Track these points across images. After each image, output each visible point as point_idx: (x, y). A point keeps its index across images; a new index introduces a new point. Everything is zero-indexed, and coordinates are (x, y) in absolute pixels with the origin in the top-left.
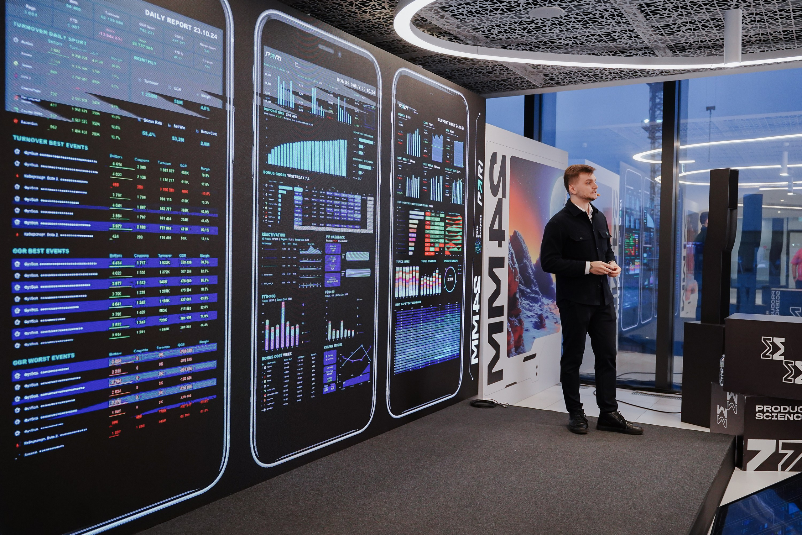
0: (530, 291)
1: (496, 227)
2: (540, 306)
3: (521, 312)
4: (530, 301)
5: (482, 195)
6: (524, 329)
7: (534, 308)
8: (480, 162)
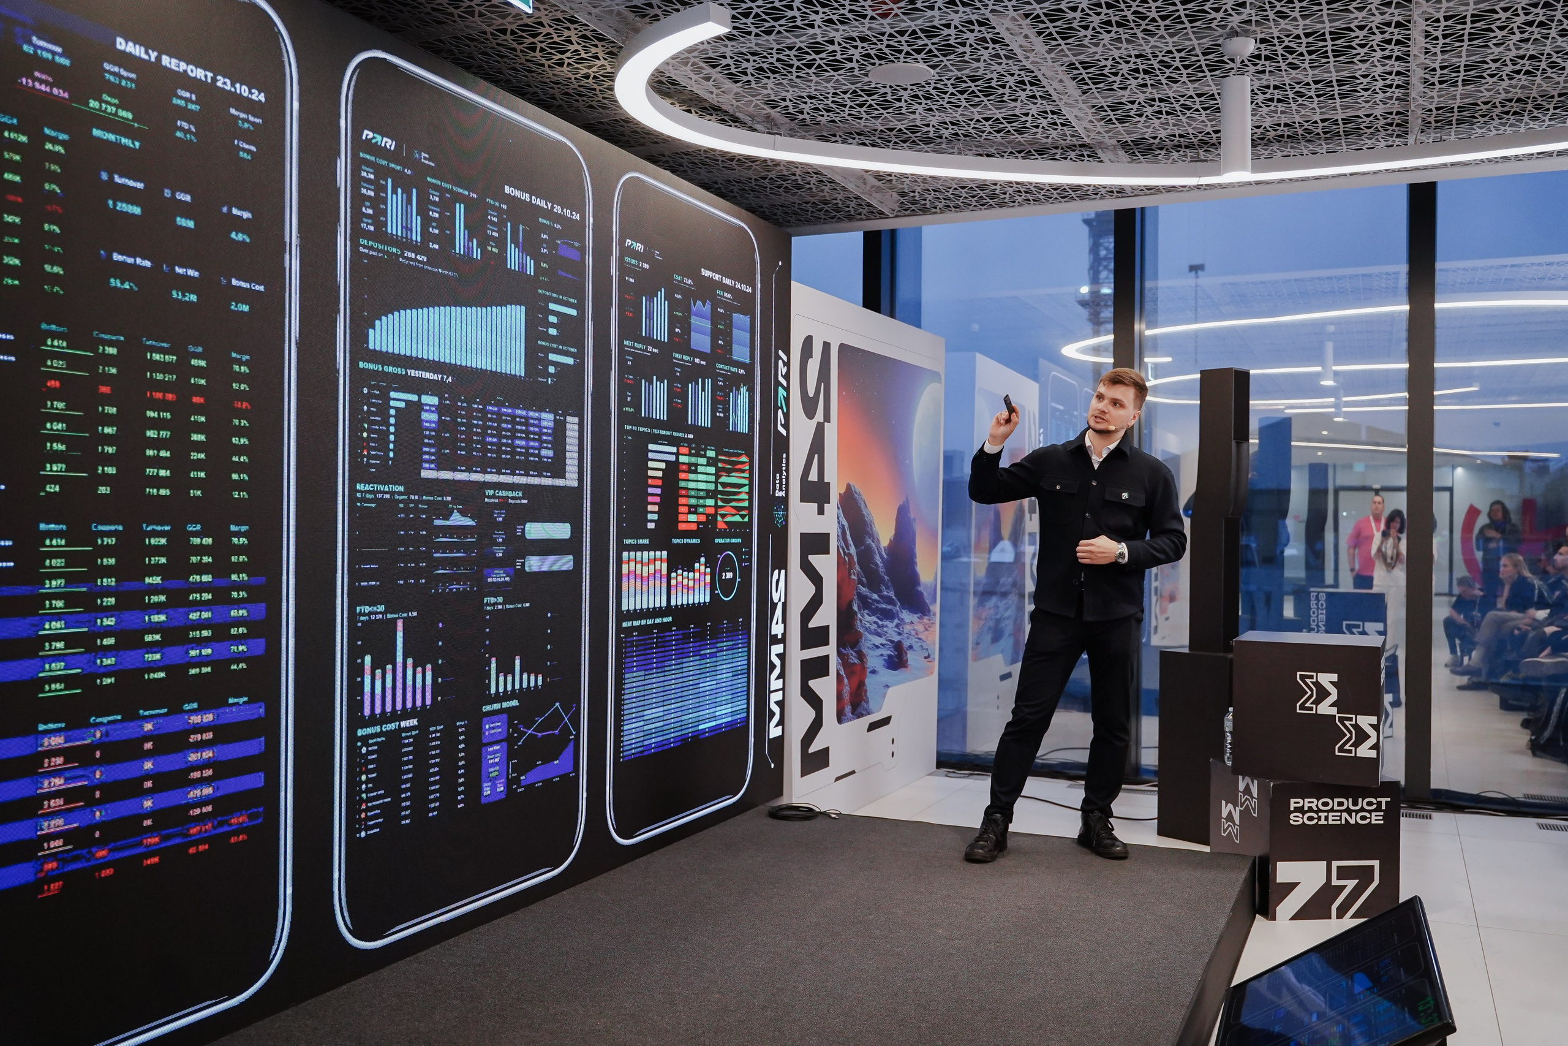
0: (878, 599)
1: (813, 476)
2: (897, 626)
3: (861, 637)
4: (878, 618)
5: (787, 416)
6: (869, 670)
7: (885, 629)
8: (780, 353)
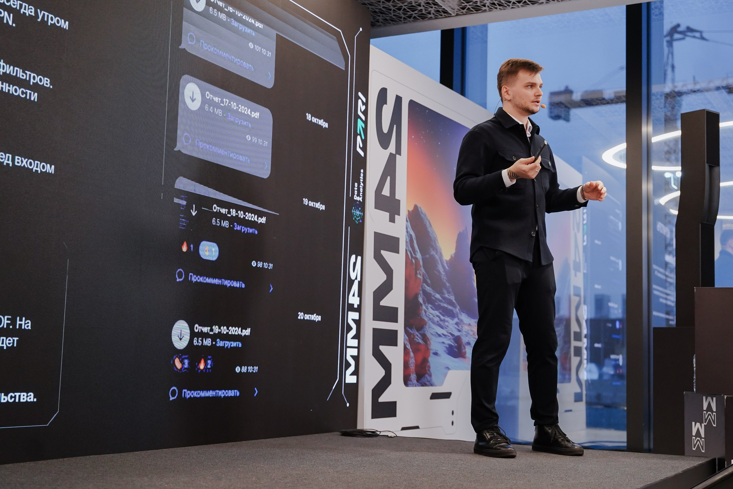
0: (440, 298)
1: (386, 192)
2: (456, 323)
3: (426, 324)
4: (440, 313)
5: (365, 142)
6: (431, 352)
7: (446, 324)
8: (360, 94)
